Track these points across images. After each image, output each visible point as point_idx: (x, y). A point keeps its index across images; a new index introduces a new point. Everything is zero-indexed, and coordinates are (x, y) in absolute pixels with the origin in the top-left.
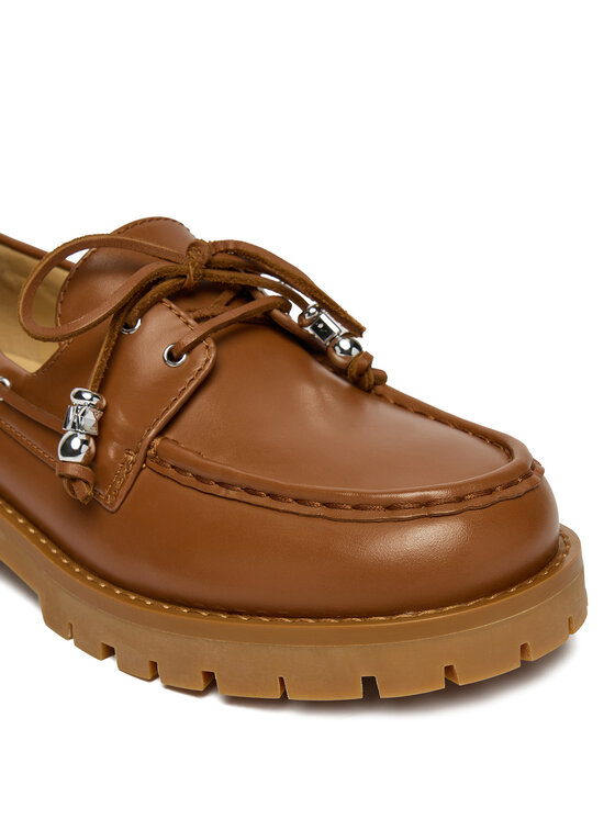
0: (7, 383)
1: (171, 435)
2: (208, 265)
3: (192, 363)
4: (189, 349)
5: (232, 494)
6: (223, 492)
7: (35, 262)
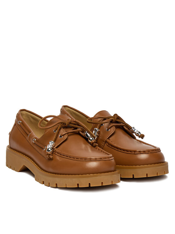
0: (36, 140)
1: (58, 148)
2: (70, 123)
3: (64, 138)
4: (63, 135)
5: (64, 157)
6: (63, 156)
7: (40, 119)
